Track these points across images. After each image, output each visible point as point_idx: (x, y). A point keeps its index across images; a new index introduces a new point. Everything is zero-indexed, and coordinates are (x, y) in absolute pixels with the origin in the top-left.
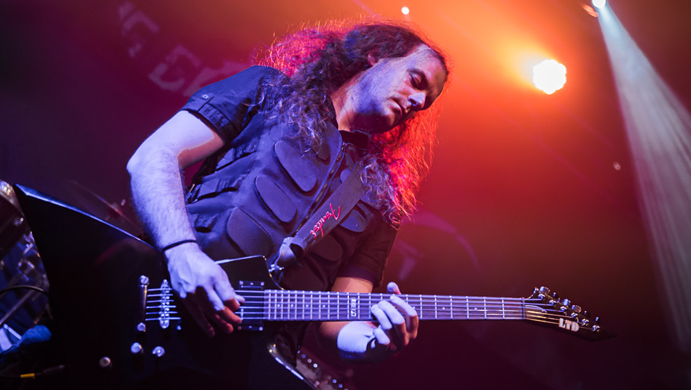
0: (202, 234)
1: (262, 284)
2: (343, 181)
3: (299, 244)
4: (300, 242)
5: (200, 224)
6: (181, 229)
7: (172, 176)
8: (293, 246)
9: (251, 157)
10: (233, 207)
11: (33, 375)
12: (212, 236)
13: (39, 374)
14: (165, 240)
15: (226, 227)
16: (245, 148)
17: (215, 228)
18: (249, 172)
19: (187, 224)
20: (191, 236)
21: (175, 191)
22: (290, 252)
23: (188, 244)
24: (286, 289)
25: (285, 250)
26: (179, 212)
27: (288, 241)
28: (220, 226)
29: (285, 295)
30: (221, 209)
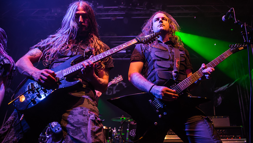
0: (155, 82)
1: (175, 84)
2: (174, 52)
3: (176, 71)
4: (176, 70)
5: (152, 81)
6: (150, 84)
7: (139, 76)
8: (175, 72)
9: (152, 60)
10: (156, 72)
11: (142, 137)
12: (157, 81)
13: (143, 136)
14: (148, 89)
15: (158, 77)
16: (149, 59)
17: (156, 78)
18: (154, 63)
19: (150, 83)
20: (153, 84)
21: (142, 78)
22: (175, 74)
23: (154, 86)
24: (181, 81)
25: (174, 74)
26: (146, 82)
27: (173, 72)
28: (157, 77)
29: (182, 83)
30: (154, 74)
